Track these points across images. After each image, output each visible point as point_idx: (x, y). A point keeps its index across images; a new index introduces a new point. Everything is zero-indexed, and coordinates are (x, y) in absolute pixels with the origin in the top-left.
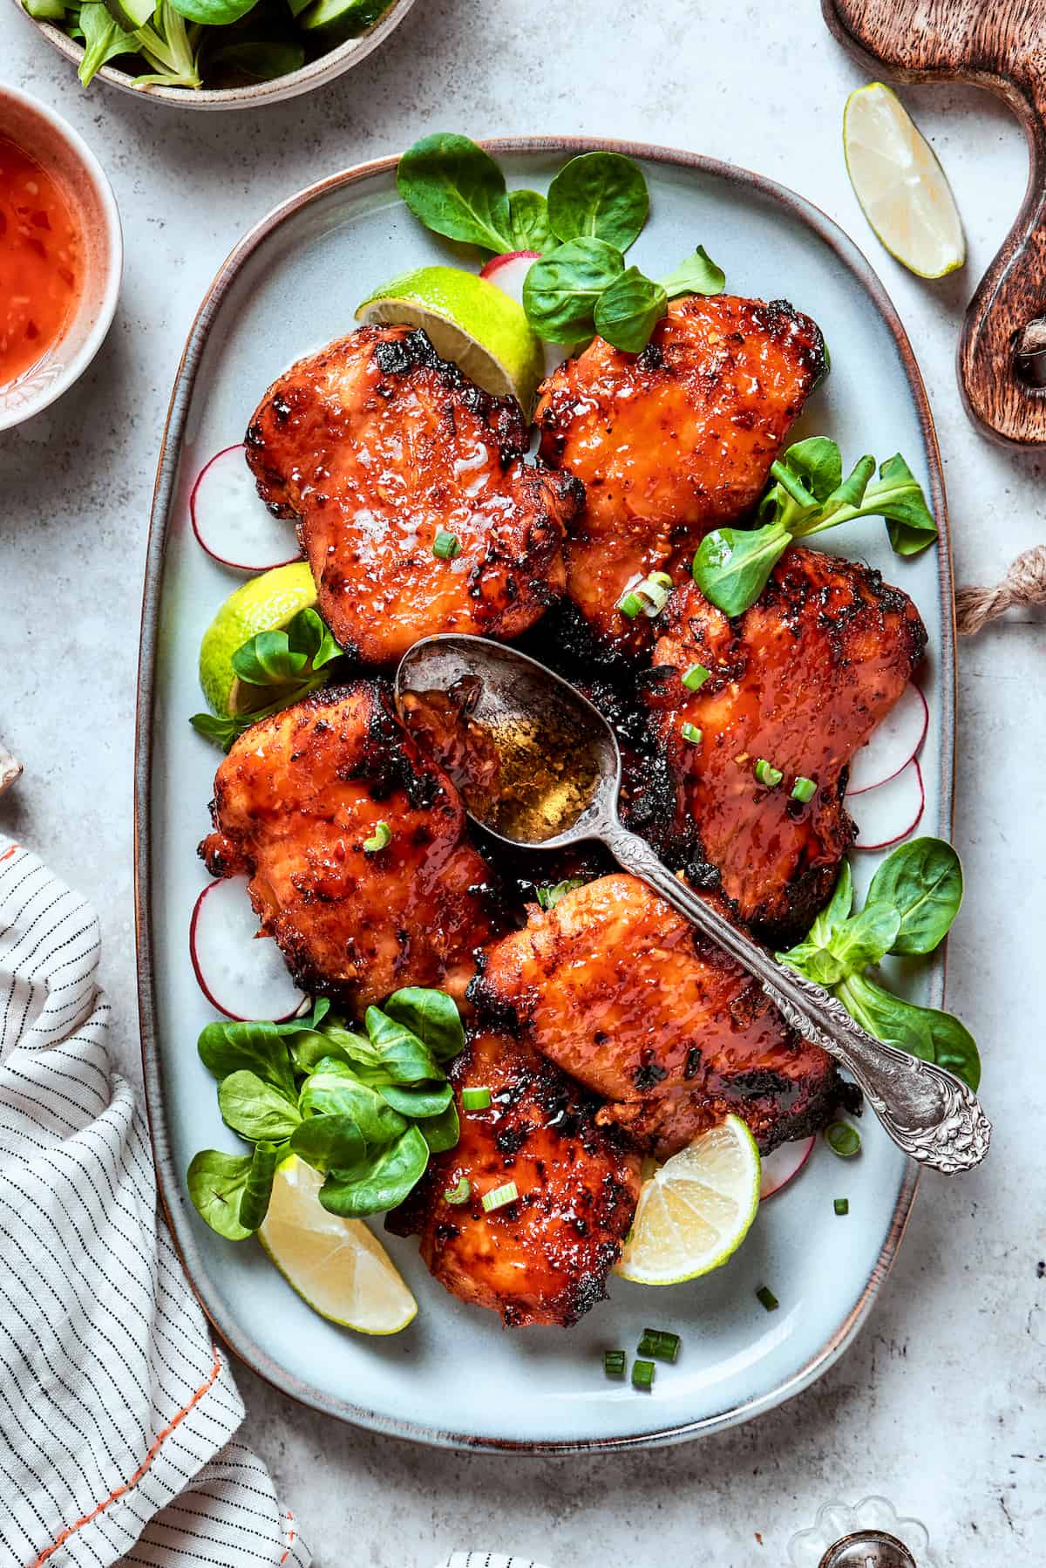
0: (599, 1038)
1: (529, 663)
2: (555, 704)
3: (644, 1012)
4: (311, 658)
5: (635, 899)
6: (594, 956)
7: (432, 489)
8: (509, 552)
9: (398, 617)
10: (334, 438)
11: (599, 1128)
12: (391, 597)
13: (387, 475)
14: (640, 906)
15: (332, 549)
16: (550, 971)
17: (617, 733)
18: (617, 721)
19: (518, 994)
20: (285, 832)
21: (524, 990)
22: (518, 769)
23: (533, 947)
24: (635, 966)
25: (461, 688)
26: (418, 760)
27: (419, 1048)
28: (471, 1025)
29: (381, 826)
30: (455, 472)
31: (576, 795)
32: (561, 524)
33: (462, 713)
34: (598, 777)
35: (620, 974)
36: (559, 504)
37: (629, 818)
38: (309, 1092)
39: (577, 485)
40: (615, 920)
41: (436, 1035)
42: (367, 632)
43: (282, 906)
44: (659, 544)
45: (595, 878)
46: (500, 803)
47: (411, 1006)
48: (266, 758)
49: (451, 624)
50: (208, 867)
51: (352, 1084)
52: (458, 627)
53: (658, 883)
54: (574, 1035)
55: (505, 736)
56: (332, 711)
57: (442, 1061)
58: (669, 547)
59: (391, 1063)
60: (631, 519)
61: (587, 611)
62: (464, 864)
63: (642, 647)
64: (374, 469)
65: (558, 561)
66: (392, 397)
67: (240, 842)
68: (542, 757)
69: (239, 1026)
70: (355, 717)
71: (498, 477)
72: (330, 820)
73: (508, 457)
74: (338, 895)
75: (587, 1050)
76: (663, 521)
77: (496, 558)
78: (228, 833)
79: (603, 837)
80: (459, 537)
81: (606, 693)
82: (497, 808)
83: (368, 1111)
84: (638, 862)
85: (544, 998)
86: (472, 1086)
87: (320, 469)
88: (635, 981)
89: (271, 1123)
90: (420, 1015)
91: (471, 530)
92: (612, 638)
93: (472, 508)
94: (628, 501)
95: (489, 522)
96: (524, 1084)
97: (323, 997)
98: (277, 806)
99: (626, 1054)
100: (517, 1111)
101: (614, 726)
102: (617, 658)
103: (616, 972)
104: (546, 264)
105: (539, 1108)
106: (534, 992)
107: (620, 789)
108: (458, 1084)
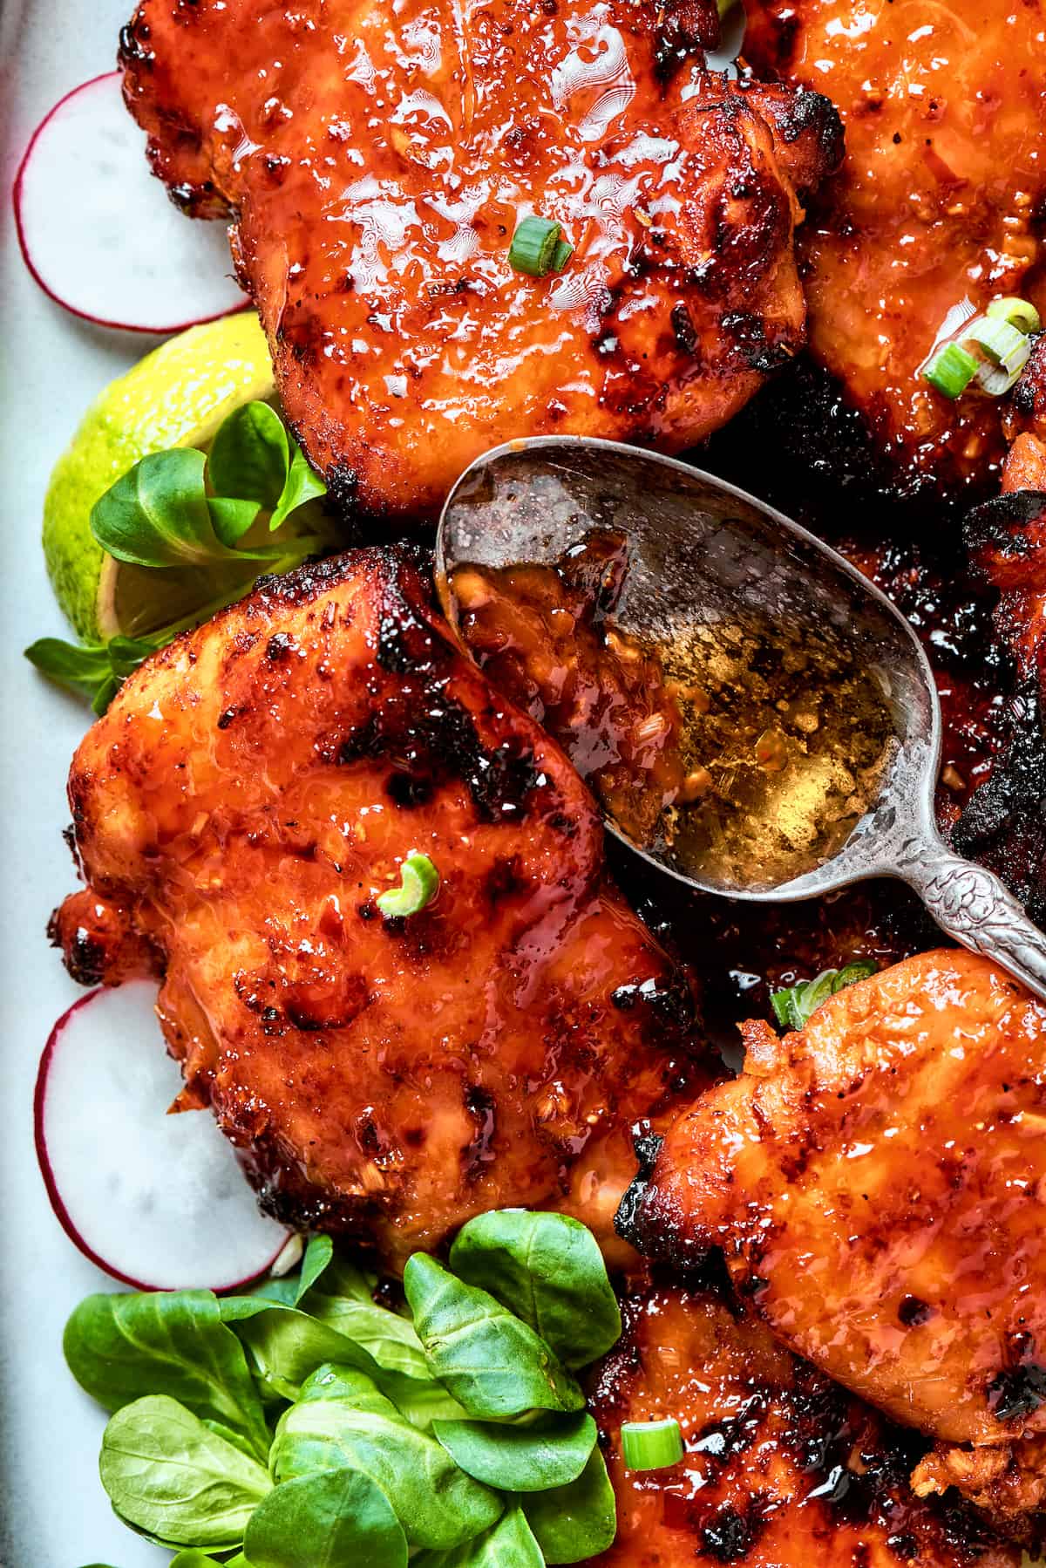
0: (911, 1312)
1: (732, 496)
2: (792, 586)
3: (1006, 1250)
4: (269, 507)
5: (978, 1005)
6: (890, 1133)
7: (506, 127)
8: (675, 252)
9: (439, 405)
11: (918, 1502)
12: (422, 363)
13: (408, 105)
14: (989, 1020)
15: (296, 269)
16: (796, 1169)
17: (931, 649)
18: (932, 623)
19: (728, 1218)
20: (217, 882)
21: (739, 1212)
22: (718, 732)
23: (758, 1115)
24: (980, 1153)
25: (586, 557)
26: (489, 712)
27: (518, 1341)
28: (638, 1287)
29: (414, 865)
30: (555, 92)
31: (846, 781)
32: (790, 193)
33: (589, 611)
34: (893, 741)
35: (950, 1169)
36: (782, 150)
37: (962, 827)
38: (287, 1443)
39: (823, 114)
40: (931, 1054)
41: (559, 1311)
42: (373, 441)
43: (221, 1042)
44: (1009, 238)
45: (895, 959)
46: (683, 805)
47: (502, 1251)
48: (170, 723)
49: (556, 416)
50: (68, 964)
51: (380, 1423)
52: (570, 424)
53: (1027, 968)
54: (853, 1306)
55: (688, 661)
56: (301, 616)
57: (576, 1365)
58: (1030, 245)
59: (460, 1377)
60: (949, 185)
61: (858, 386)
62: (602, 941)
63: (980, 462)
64: (382, 94)
65: (784, 273)
67: (129, 908)
68: (771, 703)
69: (143, 1301)
70: (346, 624)
71: (650, 97)
72: (308, 853)
73: (671, 56)
74: (331, 1015)
75: (886, 1340)
76: (1013, 187)
77: (647, 267)
78: (106, 889)
79: (903, 871)
80: (567, 227)
81: (906, 565)
82: (674, 816)
83: (414, 1483)
84: (982, 923)
85: (783, 1227)
86: (641, 1419)
87: (273, 102)
88: (984, 1183)
89: (215, 1508)
90: (522, 1269)
91: (592, 211)
92: (914, 441)
93: (593, 165)
94: (938, 147)
95: (629, 192)
96: (754, 1411)
97: (323, 1232)
98: (197, 827)
99: (969, 1344)
100: (740, 1470)
101: (923, 631)
102: (926, 485)
103: (941, 1166)
105: (787, 1461)
106: (761, 1215)
107: (941, 769)
108: (611, 1415)
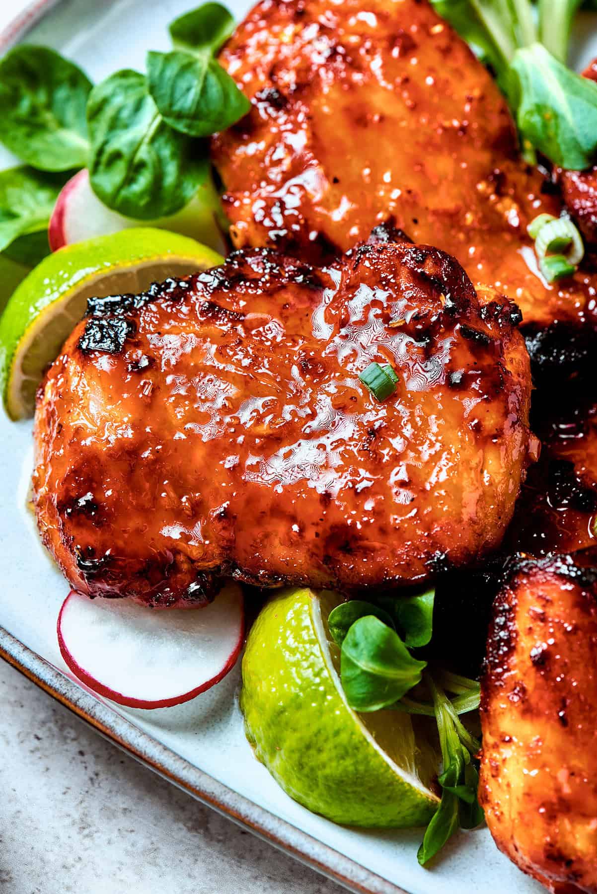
10: (158, 458)
66: (153, 362)
104: (97, 164)
